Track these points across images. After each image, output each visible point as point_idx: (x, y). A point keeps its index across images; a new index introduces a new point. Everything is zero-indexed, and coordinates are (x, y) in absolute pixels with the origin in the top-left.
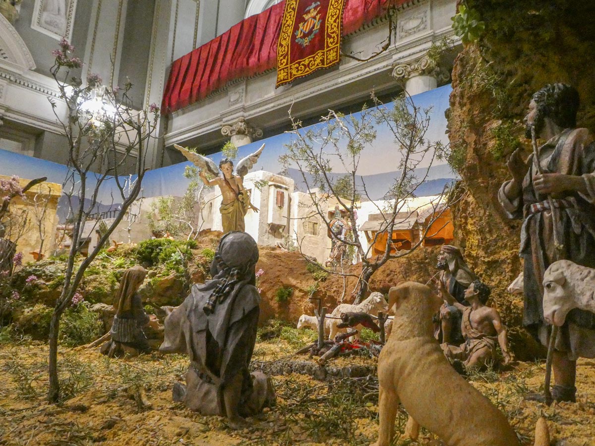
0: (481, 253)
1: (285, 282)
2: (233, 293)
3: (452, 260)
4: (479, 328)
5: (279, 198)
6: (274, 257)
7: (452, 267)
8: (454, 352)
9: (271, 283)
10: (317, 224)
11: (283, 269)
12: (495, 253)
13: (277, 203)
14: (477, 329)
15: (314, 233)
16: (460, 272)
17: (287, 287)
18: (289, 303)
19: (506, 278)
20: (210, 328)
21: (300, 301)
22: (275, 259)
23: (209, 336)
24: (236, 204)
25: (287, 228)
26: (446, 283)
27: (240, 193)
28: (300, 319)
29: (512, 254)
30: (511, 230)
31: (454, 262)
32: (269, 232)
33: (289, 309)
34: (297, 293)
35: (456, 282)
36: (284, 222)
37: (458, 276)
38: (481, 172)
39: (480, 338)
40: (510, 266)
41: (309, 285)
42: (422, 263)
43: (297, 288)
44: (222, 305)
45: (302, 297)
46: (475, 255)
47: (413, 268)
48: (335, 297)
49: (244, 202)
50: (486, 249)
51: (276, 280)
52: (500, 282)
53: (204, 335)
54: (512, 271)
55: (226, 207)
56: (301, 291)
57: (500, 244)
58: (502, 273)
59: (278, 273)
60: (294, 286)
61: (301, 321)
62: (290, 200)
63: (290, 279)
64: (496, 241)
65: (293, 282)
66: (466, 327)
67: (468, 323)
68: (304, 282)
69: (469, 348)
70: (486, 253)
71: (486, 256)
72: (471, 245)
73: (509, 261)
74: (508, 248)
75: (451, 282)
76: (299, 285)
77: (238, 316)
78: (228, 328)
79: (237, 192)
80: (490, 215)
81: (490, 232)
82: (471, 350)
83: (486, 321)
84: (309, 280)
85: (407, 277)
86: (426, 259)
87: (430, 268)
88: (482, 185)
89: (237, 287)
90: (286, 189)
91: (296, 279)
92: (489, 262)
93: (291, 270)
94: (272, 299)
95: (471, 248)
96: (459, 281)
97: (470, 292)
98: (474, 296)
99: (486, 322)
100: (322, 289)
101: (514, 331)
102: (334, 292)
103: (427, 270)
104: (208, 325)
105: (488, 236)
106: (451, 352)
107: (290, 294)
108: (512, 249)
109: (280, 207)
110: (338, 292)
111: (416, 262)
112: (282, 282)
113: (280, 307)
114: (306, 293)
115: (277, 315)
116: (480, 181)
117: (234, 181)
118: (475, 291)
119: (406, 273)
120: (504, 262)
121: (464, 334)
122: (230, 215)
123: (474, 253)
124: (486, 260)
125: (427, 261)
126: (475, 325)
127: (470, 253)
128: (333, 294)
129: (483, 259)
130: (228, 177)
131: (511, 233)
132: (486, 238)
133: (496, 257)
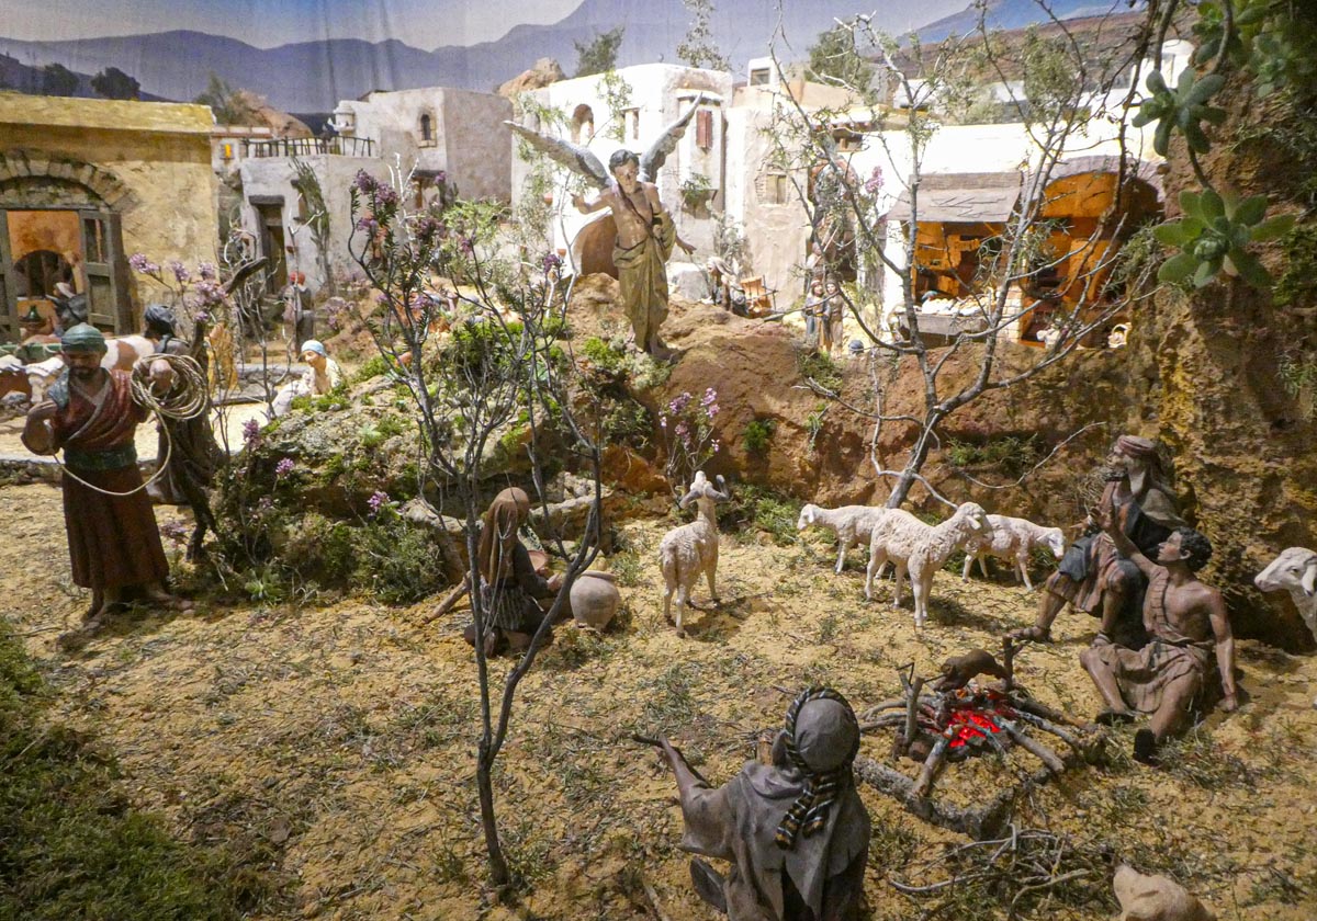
0: (1197, 441)
1: (759, 408)
2: (830, 824)
3: (1137, 471)
4: (1183, 626)
5: (703, 128)
6: (731, 349)
7: (1136, 485)
8: (1129, 667)
9: (730, 409)
10: (784, 177)
11: (752, 376)
12: (1230, 453)
13: (698, 142)
14: (1177, 626)
15: (779, 200)
16: (1153, 493)
17: (762, 417)
18: (768, 448)
19: (1244, 504)
20: (789, 870)
21: (789, 445)
22: (733, 355)
23: (787, 882)
24: (649, 249)
25: (720, 196)
26: (1119, 509)
27: (656, 221)
28: (803, 513)
29: (1266, 469)
30: (1276, 430)
31: (1143, 475)
32: (683, 210)
33: (768, 462)
34: (783, 430)
35: (1142, 515)
36: (715, 184)
37: (1147, 503)
38: (1233, 306)
39: (1181, 645)
40: (1257, 490)
41: (805, 411)
42: (1049, 387)
43: (783, 419)
44: (810, 841)
45: (794, 437)
46: (1181, 436)
47: (1030, 396)
48: (859, 434)
49: (665, 236)
50: (1211, 440)
51: (739, 402)
52: (1228, 506)
53: (777, 880)
54: (1260, 500)
55: (628, 255)
56: (790, 424)
57: (1244, 441)
58: (1237, 490)
59: (744, 388)
60: (777, 415)
61: (806, 517)
62: (725, 125)
63: (767, 397)
64: (1235, 432)
65: (775, 405)
66: (1155, 617)
67: (1159, 612)
68: (795, 404)
69: (1158, 662)
70: (1207, 447)
71: (1209, 451)
72: (1176, 414)
73: (1257, 480)
74: (1261, 455)
75: (1131, 511)
76: (785, 413)
77: (841, 865)
78: (826, 883)
79: (650, 220)
80: (1235, 390)
81: (1227, 414)
82: (1162, 667)
83: (1197, 613)
84: (805, 398)
85: (1015, 412)
86: (1061, 379)
87: (1067, 400)
88: (1230, 333)
89: (834, 813)
90: (717, 103)
91: (780, 396)
92: (1211, 464)
93: (768, 377)
94: (732, 443)
95: (1175, 417)
96: (1149, 513)
97: (1172, 553)
98: (1178, 561)
99: (1197, 616)
100: (833, 419)
101: (1236, 589)
102: (857, 421)
103: (1059, 403)
104: (784, 864)
105: (1220, 419)
106: (1122, 668)
107: (770, 433)
108: (1268, 461)
109: (706, 150)
110: (864, 421)
111: (1039, 384)
112: (750, 407)
113: (749, 458)
114: (802, 430)
115: (744, 475)
116: (1227, 323)
117: (643, 195)
118: (1182, 552)
119: (1014, 403)
120: (1246, 477)
121: (1148, 625)
122: (637, 271)
123: (1180, 430)
124: (1207, 460)
125: (1062, 384)
126: (1173, 619)
127: (1170, 425)
128: (853, 428)
129: (1199, 456)
130: (629, 189)
131: (1274, 435)
132: (1213, 422)
133: (1231, 461)
